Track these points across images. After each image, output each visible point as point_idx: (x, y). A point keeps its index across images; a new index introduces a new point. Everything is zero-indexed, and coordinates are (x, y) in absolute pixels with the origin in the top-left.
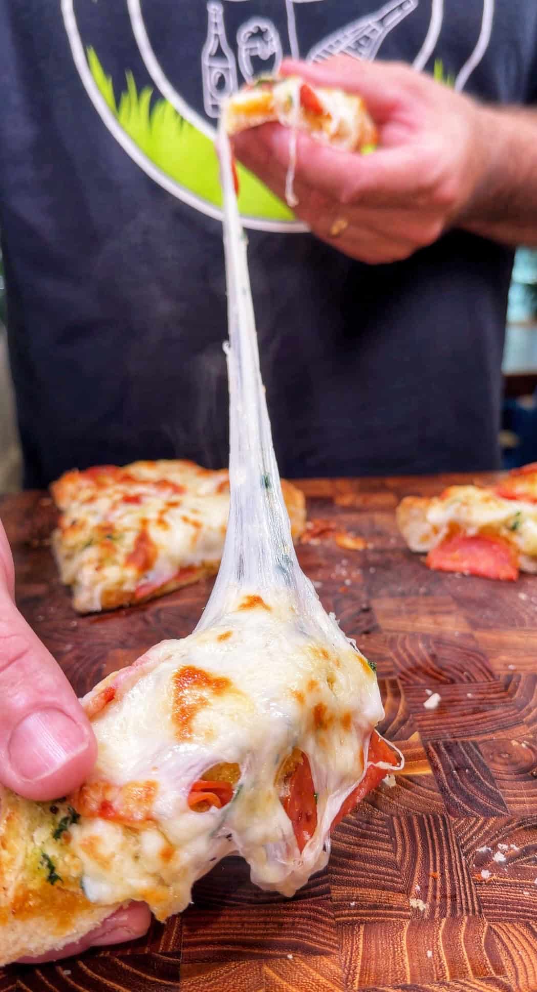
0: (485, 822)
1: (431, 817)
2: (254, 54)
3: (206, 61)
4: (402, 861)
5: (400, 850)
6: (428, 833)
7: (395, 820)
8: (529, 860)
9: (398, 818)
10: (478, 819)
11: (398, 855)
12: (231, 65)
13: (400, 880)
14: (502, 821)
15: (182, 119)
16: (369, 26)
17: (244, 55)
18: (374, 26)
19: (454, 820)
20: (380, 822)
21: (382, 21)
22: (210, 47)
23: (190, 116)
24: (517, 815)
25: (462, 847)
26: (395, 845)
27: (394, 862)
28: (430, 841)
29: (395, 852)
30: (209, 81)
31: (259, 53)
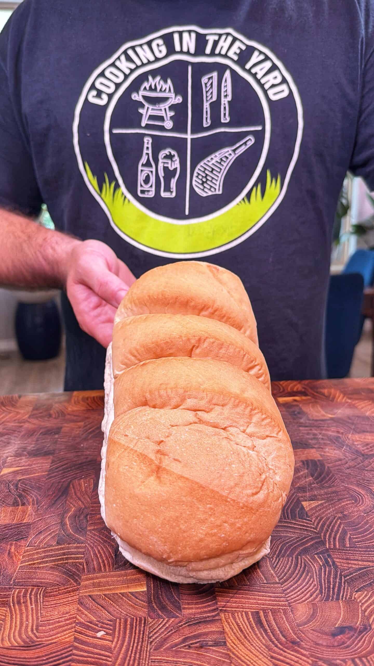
0: (168, 621)
1: (138, 619)
2: (166, 165)
3: (140, 168)
4: (115, 647)
5: (116, 640)
6: (134, 629)
7: (118, 620)
8: (185, 646)
9: (120, 620)
10: (164, 619)
11: (114, 643)
12: (154, 170)
13: (110, 660)
14: (177, 620)
15: (125, 197)
16: (228, 151)
17: (161, 166)
18: (230, 152)
19: (150, 620)
20: (109, 623)
21: (234, 151)
22: (144, 160)
23: (129, 196)
24: (186, 617)
25: (150, 638)
26: (114, 638)
27: (110, 648)
28: (134, 634)
29: (112, 642)
30: (141, 178)
31: (169, 166)
